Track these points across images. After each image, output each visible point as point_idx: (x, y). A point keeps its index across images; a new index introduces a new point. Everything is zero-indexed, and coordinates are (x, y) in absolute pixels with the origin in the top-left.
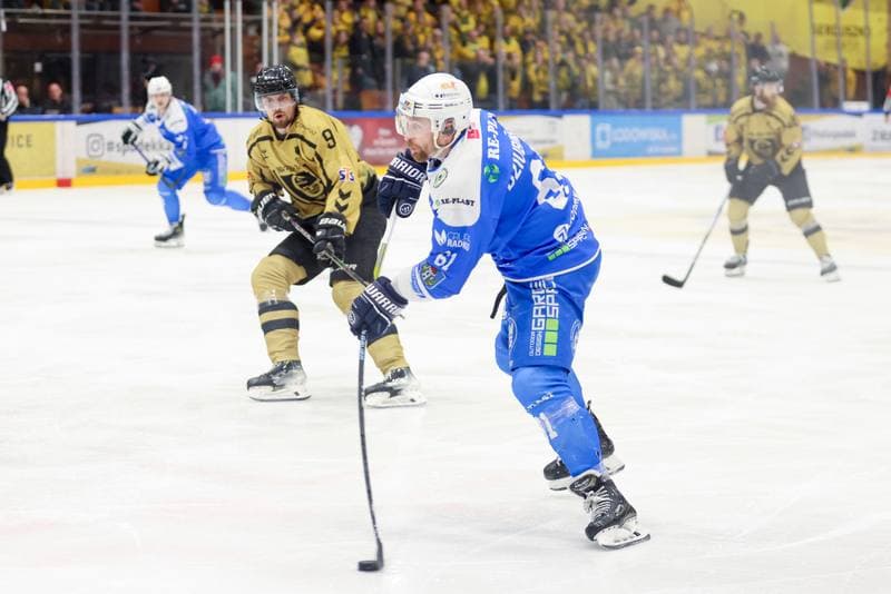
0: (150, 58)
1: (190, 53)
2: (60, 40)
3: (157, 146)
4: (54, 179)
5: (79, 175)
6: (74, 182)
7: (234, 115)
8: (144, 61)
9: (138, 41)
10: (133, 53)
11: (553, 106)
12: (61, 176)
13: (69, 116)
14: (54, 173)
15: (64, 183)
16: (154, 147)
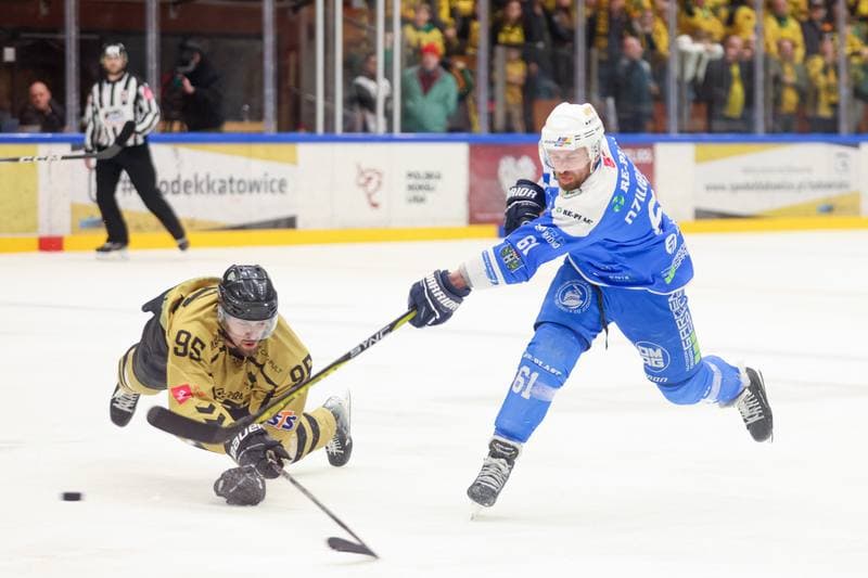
0: (191, 43)
1: (260, 36)
2: (44, 10)
3: (204, 187)
4: (34, 238)
5: (73, 232)
6: (66, 244)
7: (329, 136)
8: (183, 48)
9: (173, 15)
10: (164, 34)
11: (845, 128)
12: (45, 232)
13: (58, 135)
14: (35, 227)
15: (50, 244)
16: (198, 186)
